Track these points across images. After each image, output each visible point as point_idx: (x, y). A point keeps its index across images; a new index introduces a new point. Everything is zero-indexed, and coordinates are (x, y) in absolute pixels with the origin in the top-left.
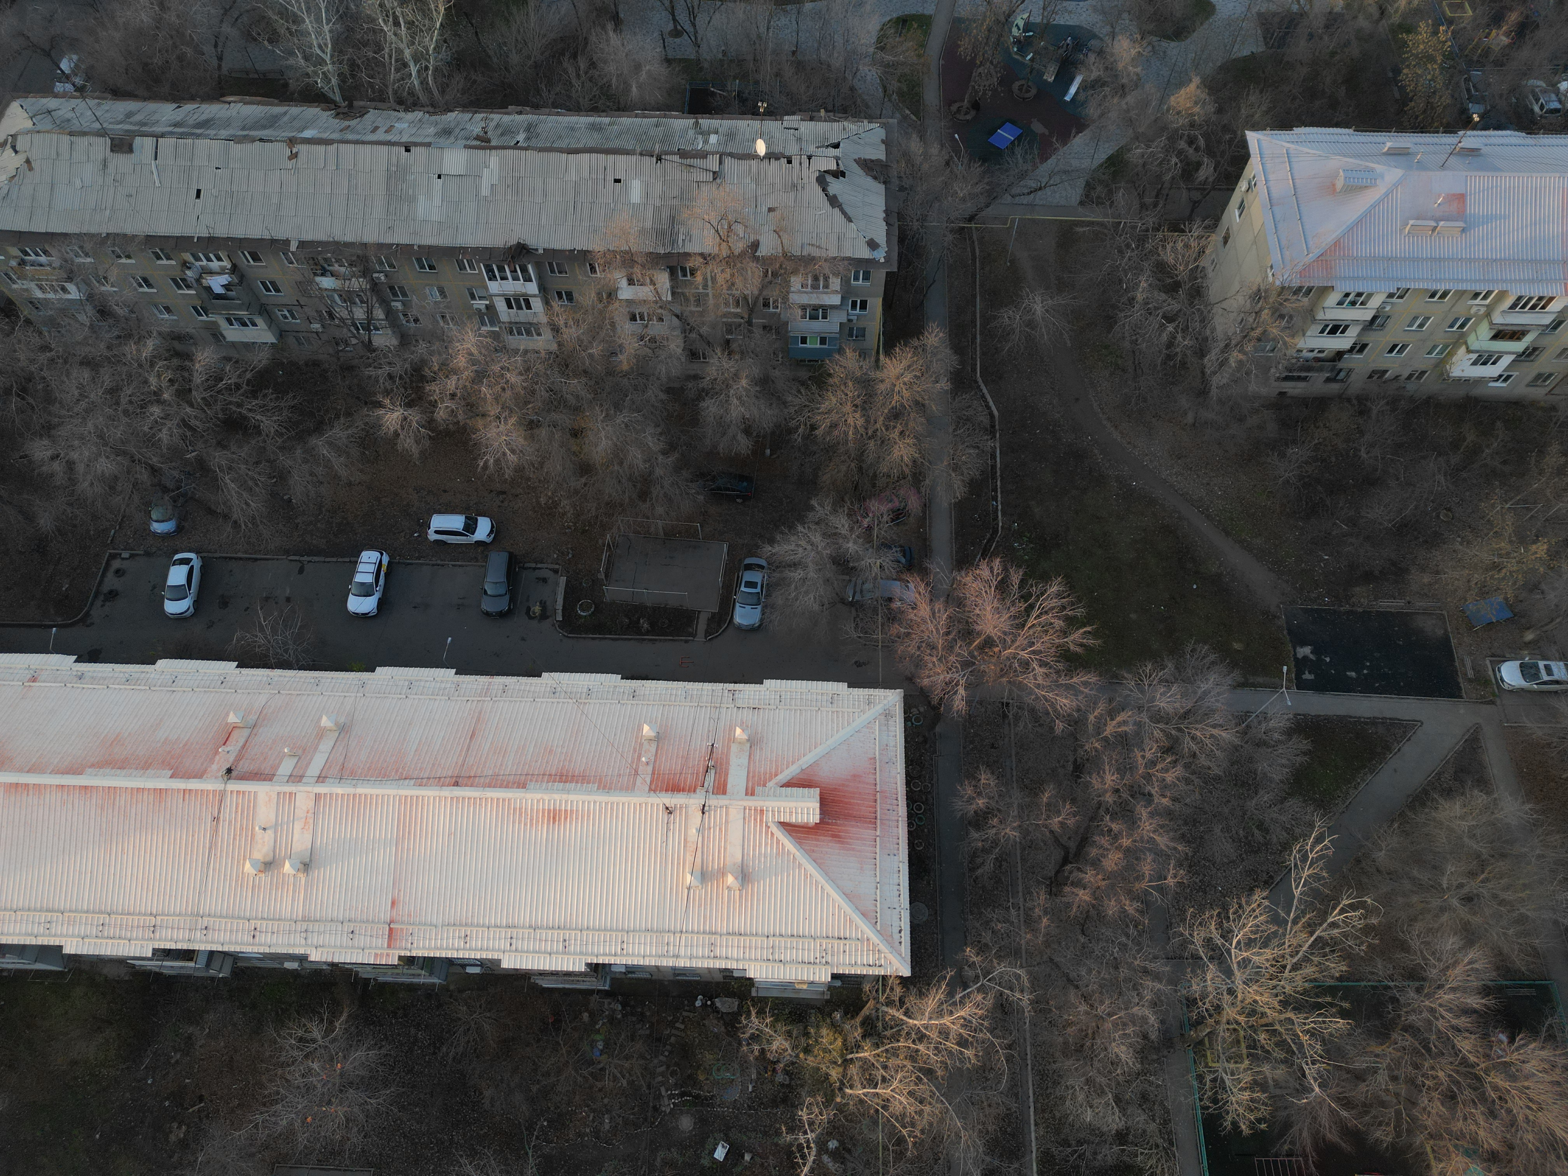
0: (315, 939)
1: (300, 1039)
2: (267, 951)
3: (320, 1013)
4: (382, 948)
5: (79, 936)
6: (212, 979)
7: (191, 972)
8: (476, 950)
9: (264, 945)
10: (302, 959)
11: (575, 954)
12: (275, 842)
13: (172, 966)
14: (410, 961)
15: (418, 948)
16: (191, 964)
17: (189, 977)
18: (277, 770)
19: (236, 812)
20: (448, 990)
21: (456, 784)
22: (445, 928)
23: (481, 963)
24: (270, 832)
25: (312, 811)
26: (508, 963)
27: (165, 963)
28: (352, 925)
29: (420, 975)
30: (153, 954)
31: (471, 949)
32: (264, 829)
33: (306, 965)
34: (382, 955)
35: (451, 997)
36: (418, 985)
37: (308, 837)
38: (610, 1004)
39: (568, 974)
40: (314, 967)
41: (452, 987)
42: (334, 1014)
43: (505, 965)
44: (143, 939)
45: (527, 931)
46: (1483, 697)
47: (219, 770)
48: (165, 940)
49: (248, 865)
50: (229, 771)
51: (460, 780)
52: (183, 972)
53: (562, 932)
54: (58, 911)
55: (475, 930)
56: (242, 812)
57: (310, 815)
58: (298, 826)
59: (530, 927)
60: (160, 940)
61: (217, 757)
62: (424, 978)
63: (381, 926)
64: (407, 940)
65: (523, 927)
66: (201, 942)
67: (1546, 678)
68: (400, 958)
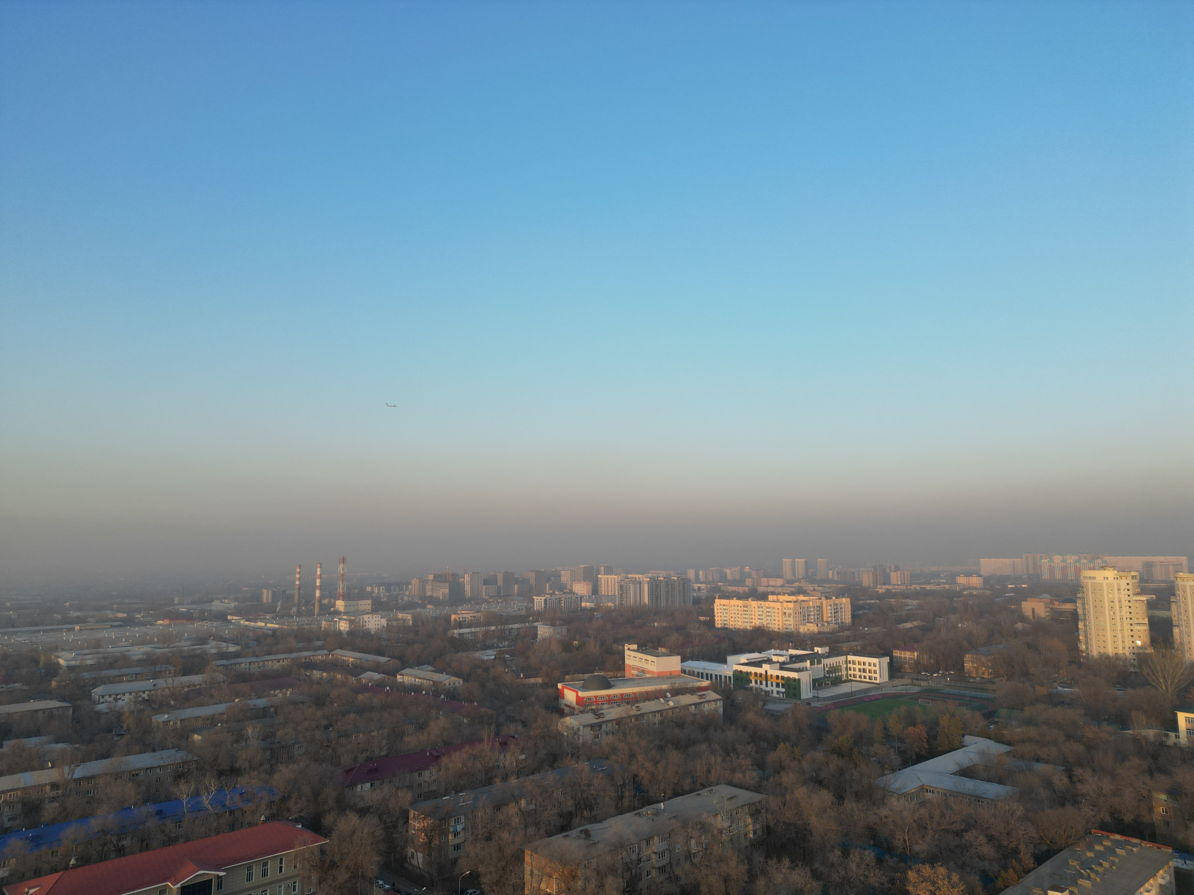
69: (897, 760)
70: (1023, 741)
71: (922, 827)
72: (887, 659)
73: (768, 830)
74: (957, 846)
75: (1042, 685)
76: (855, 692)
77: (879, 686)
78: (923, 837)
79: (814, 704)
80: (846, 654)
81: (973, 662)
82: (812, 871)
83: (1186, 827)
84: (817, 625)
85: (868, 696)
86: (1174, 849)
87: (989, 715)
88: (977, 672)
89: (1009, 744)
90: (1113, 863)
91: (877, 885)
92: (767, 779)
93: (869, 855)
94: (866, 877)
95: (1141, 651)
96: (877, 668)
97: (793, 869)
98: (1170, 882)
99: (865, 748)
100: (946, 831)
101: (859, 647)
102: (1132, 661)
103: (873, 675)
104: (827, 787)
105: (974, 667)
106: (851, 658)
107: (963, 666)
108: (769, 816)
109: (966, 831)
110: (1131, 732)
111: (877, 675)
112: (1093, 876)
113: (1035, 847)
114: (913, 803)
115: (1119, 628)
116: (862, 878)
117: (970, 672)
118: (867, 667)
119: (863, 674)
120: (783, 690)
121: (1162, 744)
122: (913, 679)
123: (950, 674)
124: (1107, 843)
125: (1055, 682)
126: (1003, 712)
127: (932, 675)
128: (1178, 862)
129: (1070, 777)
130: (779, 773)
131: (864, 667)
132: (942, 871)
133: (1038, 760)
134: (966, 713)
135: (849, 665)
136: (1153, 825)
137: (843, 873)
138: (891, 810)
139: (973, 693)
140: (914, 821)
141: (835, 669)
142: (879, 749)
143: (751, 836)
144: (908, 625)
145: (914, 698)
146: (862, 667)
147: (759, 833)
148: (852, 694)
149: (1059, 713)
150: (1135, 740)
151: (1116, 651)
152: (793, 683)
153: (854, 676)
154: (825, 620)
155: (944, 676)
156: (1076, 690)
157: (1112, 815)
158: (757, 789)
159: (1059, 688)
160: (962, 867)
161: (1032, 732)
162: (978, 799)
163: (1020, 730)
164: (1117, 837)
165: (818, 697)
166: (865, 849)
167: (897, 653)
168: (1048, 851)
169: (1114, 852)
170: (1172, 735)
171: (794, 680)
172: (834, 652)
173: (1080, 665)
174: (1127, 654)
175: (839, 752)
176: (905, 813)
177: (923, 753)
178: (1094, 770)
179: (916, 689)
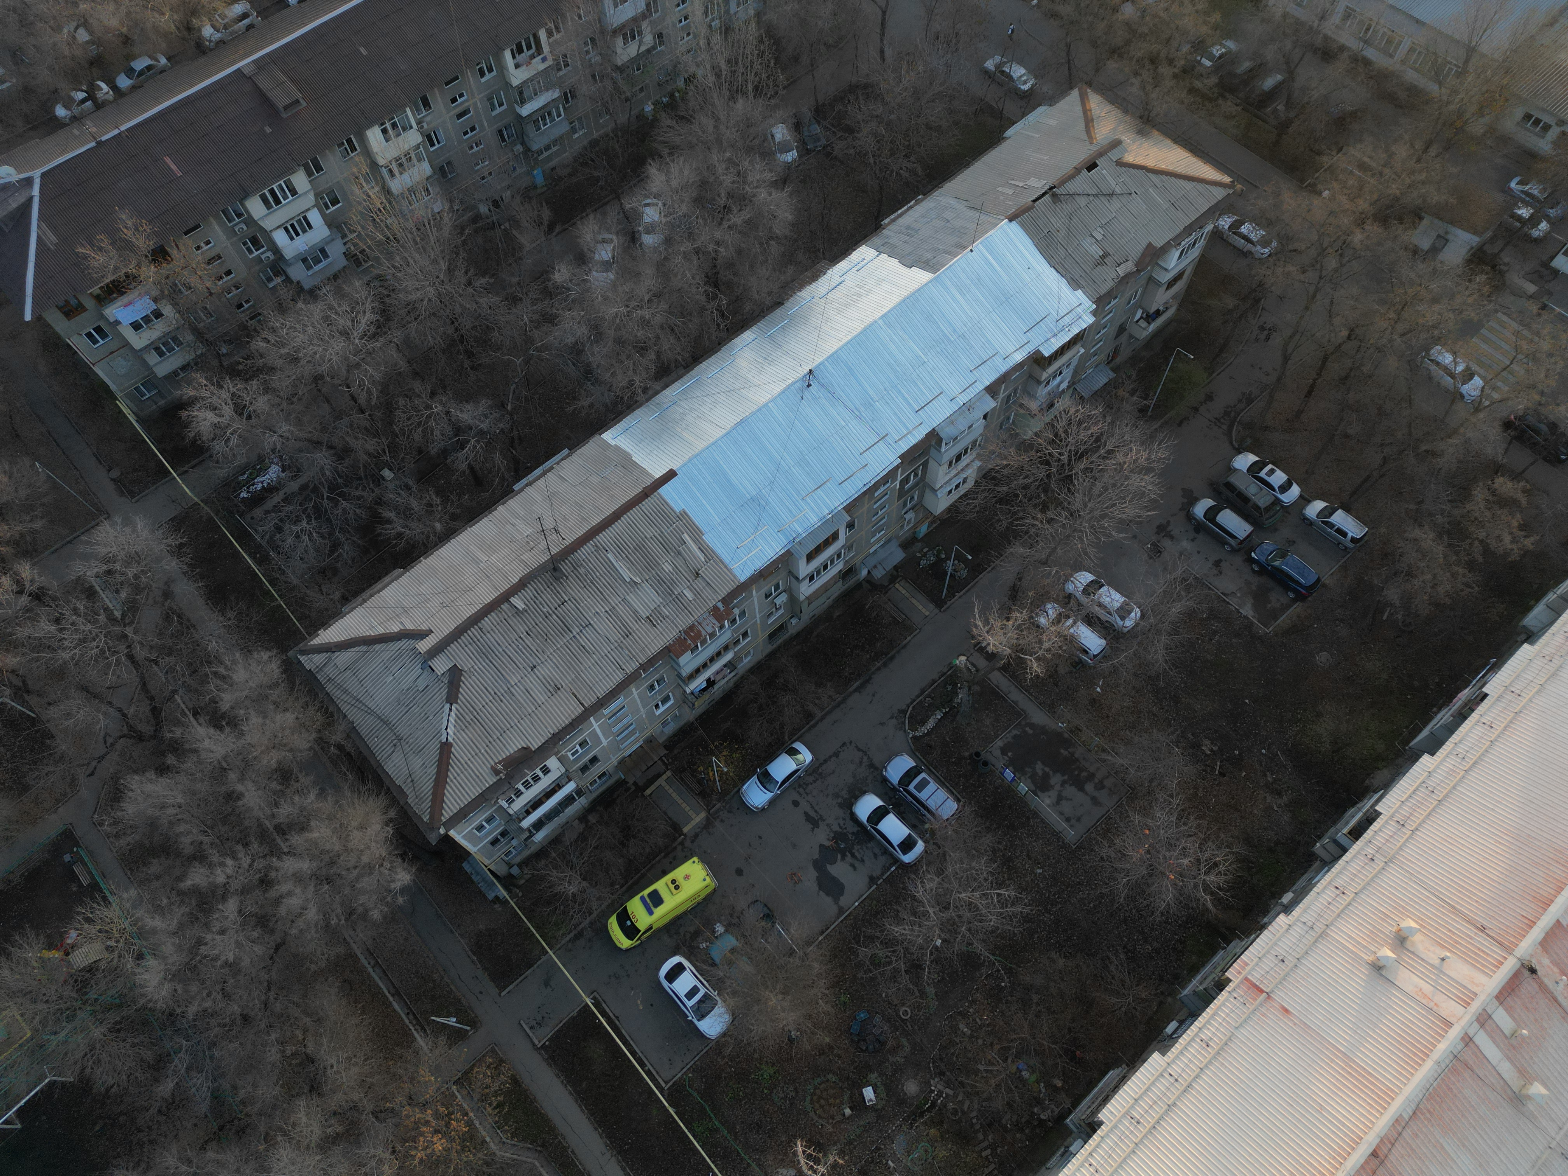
0: (1298, 929)
1: (1216, 865)
2: (1315, 889)
3: (1228, 891)
4: (1249, 973)
5: (1434, 771)
6: (1320, 837)
7: (1338, 826)
8: (1189, 1043)
9: (1323, 891)
10: (1287, 909)
11: (1120, 1121)
12: (1422, 960)
13: (1354, 817)
14: (1221, 985)
15: (1227, 1000)
16: (1345, 831)
17: (1335, 823)
18: (1506, 1010)
19: (1479, 949)
20: (1170, 994)
21: (1374, 1154)
22: (1229, 1034)
23: (1173, 1039)
24: (1437, 962)
25: (1435, 1008)
26: (1155, 1059)
27: (1360, 814)
28: (1291, 965)
29: (1201, 983)
30: (1376, 811)
31: (1193, 1039)
32: (1443, 959)
33: (1279, 908)
34: (1244, 969)
35: (1162, 993)
36: (1193, 976)
37: (1409, 988)
38: (1052, 1112)
39: (1106, 1100)
40: (1272, 913)
41: (1169, 999)
42: (1218, 901)
43: (1156, 1055)
44: (1396, 811)
45: (1173, 1098)
47: (1540, 962)
48: (1383, 826)
49: (1413, 924)
50: (1533, 971)
51: (1376, 1162)
52: (1343, 821)
53: (1148, 1127)
54: (1470, 769)
55: (1209, 1057)
56: (1476, 954)
57: (1431, 1005)
58: (1427, 988)
59: (1174, 1104)
60: (1386, 822)
61: (1556, 970)
62: (1195, 984)
63: (1271, 986)
64: (1242, 996)
65: (1179, 1098)
66: (1362, 849)
68: (1229, 981)
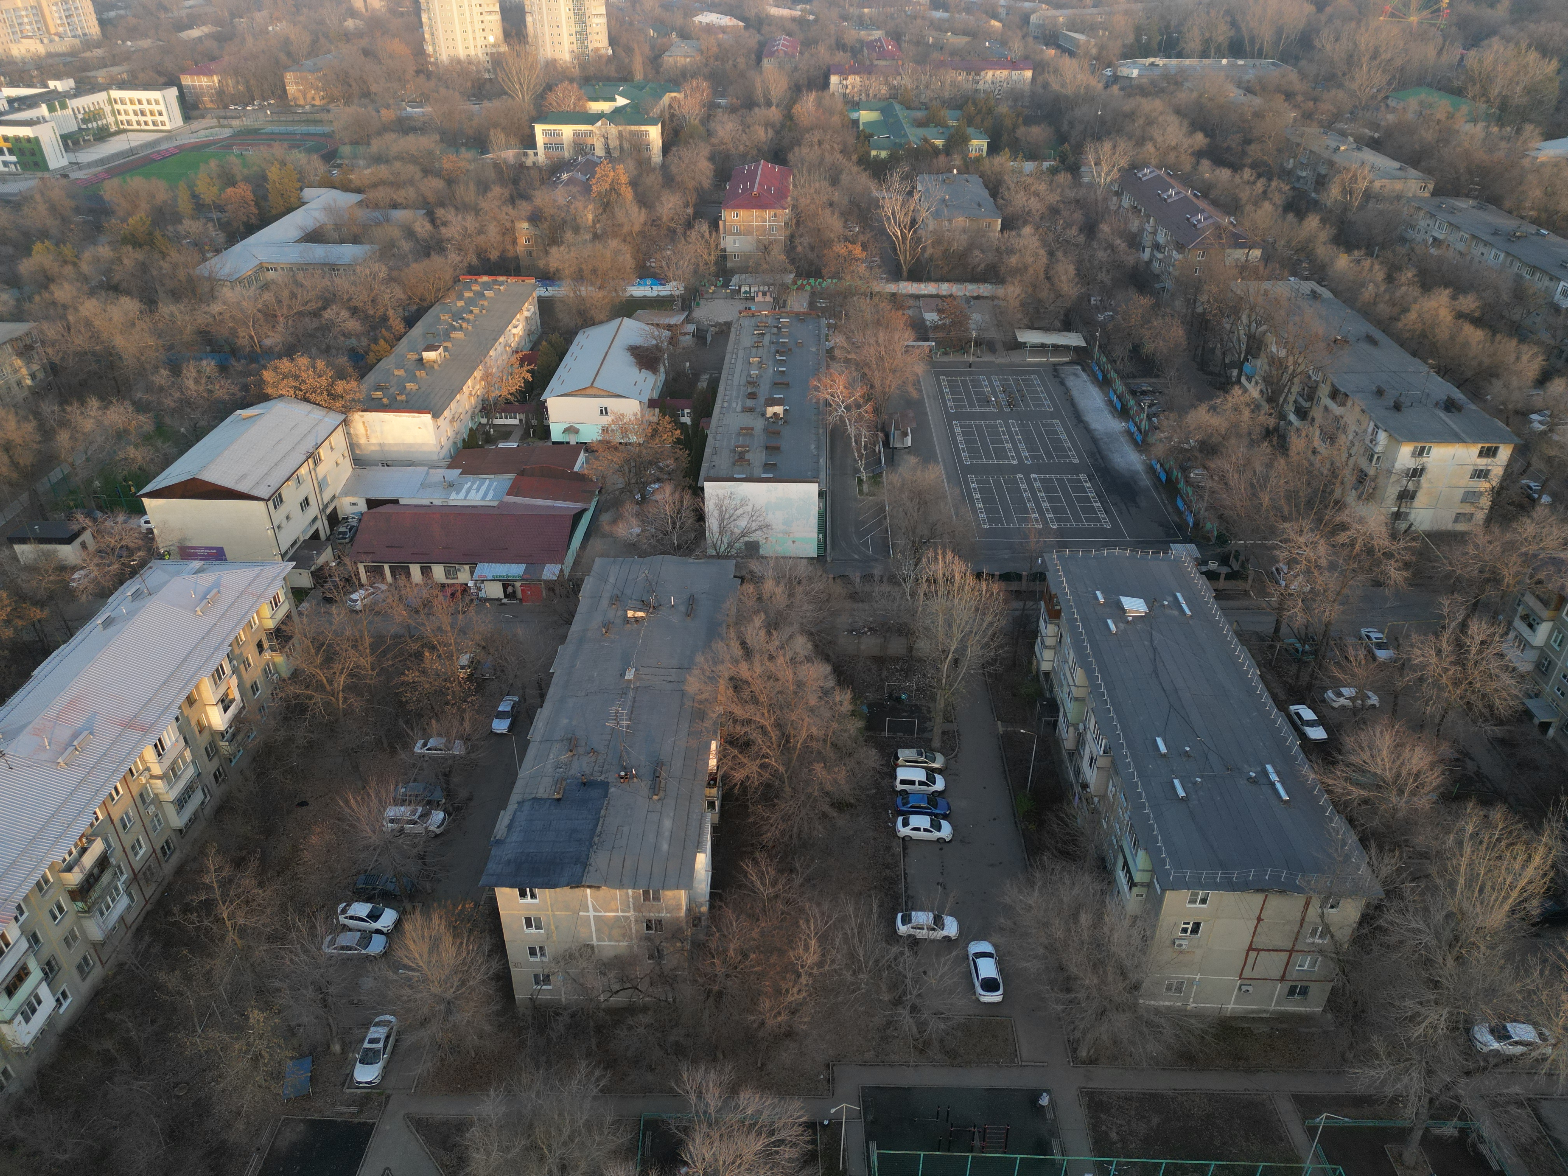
46: (380, 1105)
67: (380, 1045)
69: (220, 237)
70: (375, 186)
71: (269, 316)
72: (173, 92)
73: (53, 369)
74: (317, 329)
75: (388, 106)
76: (136, 148)
77: (170, 135)
78: (274, 327)
79: (73, 175)
80: (106, 88)
81: (297, 84)
82: (134, 403)
83: (547, 253)
84: (42, 42)
85: (158, 152)
86: (538, 279)
87: (330, 157)
88: (305, 98)
89: (359, 191)
90: (483, 307)
91: (226, 397)
92: (30, 299)
93: (209, 366)
94: (210, 391)
95: (494, 50)
96: (162, 107)
97: (106, 408)
98: (535, 313)
99: (170, 228)
100: (301, 314)
101: (125, 76)
102: (486, 64)
103: (158, 118)
104: (128, 293)
105: (299, 90)
106: (115, 94)
107: (285, 91)
108: (50, 350)
109: (325, 308)
110: (490, 156)
111: (165, 118)
112: (464, 325)
113: (404, 309)
114: (253, 288)
115: (468, 20)
116: (205, 394)
117: (295, 99)
118: (146, 107)
119: (142, 119)
120: (13, 159)
121: (522, 166)
122: (219, 118)
123: (269, 104)
124: (476, 288)
125: (403, 101)
126: (346, 150)
127: (244, 108)
128: (541, 291)
129: (433, 221)
130: (46, 288)
131: (141, 107)
132: (303, 361)
133: (395, 206)
134: (299, 157)
135: (116, 107)
136: (517, 257)
137: (178, 395)
138: (224, 303)
139: (304, 129)
140: (259, 310)
141: (93, 115)
142: (191, 226)
143: (29, 382)
144: (195, 33)
145: (226, 145)
146: (137, 107)
147: (40, 375)
148: (132, 151)
149: (412, 143)
150: (496, 165)
151: (467, 52)
152: (28, 145)
153: (129, 123)
154: (53, 31)
155: (262, 108)
156: (428, 109)
157: (478, 255)
158: (17, 316)
159: (408, 109)
160: (326, 350)
161: (383, 171)
162: (333, 267)
163: (369, 170)
164: (485, 279)
165: (78, 164)
166: (201, 359)
167: (187, 81)
168: (418, 310)
169: (484, 295)
170: (531, 152)
171: (29, 140)
172: (84, 87)
173: (429, 75)
174: (480, 55)
175: (132, 240)
176: (244, 304)
177: (254, 220)
178: (457, 209)
179: (227, 133)
